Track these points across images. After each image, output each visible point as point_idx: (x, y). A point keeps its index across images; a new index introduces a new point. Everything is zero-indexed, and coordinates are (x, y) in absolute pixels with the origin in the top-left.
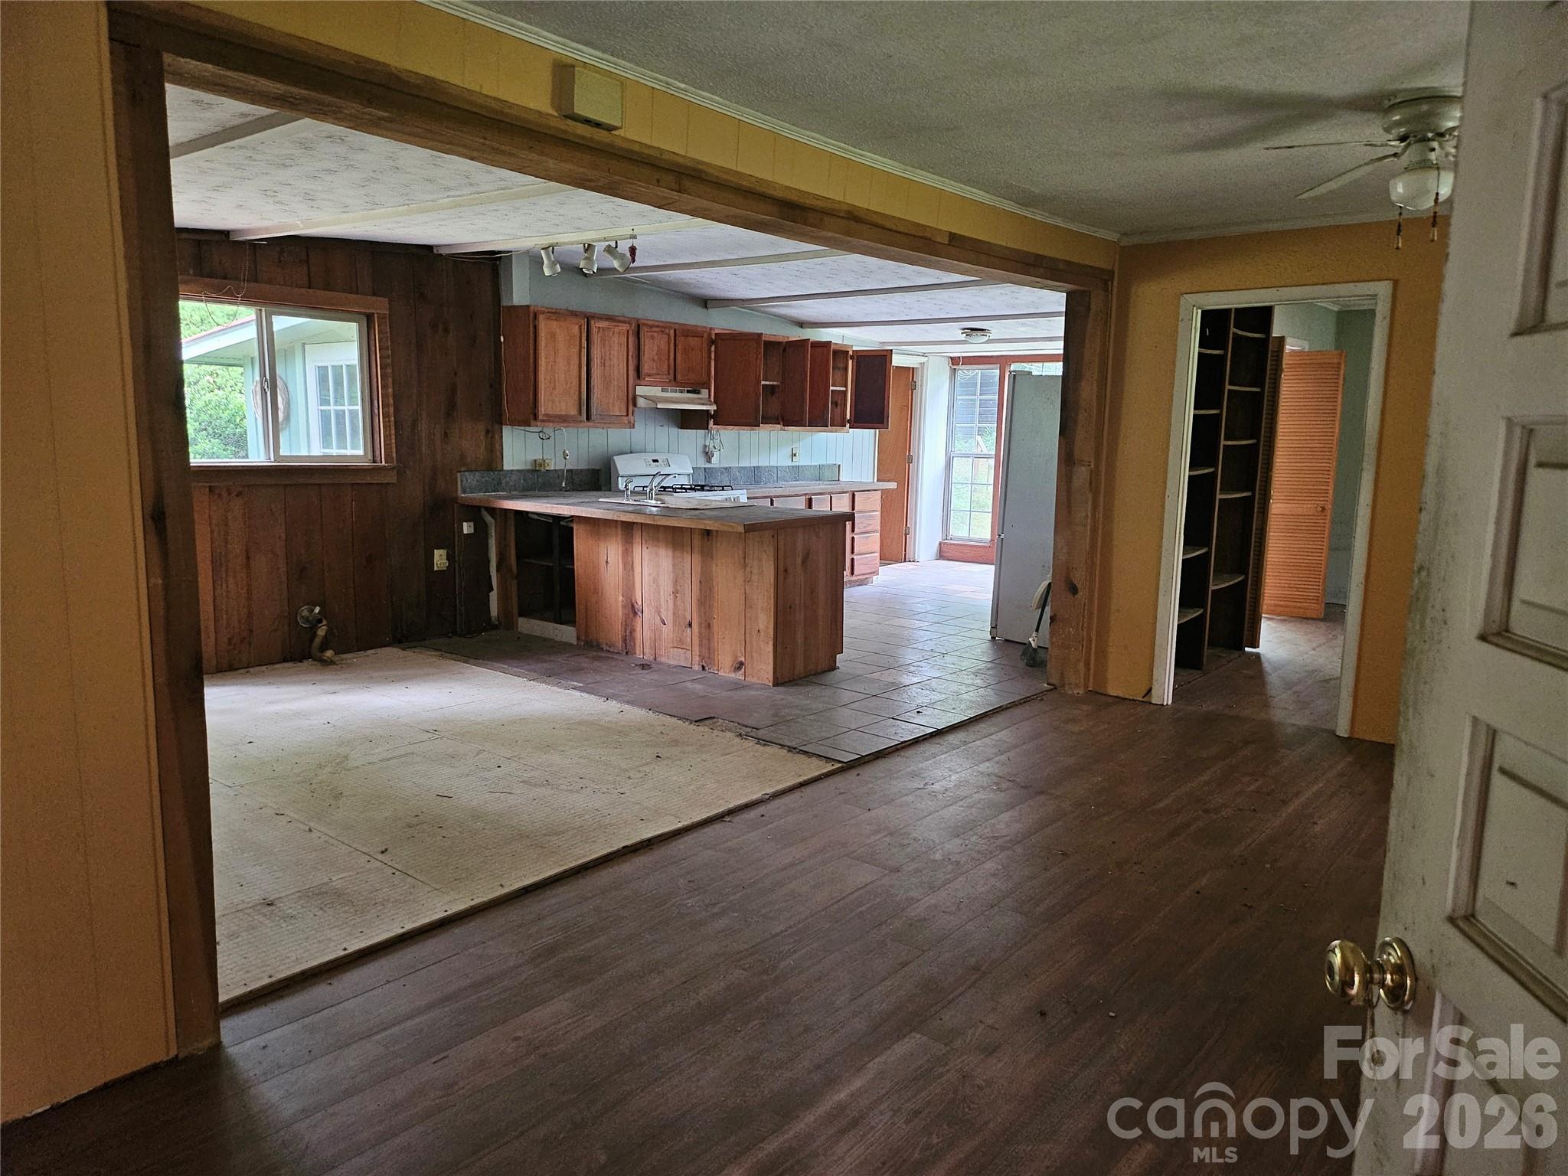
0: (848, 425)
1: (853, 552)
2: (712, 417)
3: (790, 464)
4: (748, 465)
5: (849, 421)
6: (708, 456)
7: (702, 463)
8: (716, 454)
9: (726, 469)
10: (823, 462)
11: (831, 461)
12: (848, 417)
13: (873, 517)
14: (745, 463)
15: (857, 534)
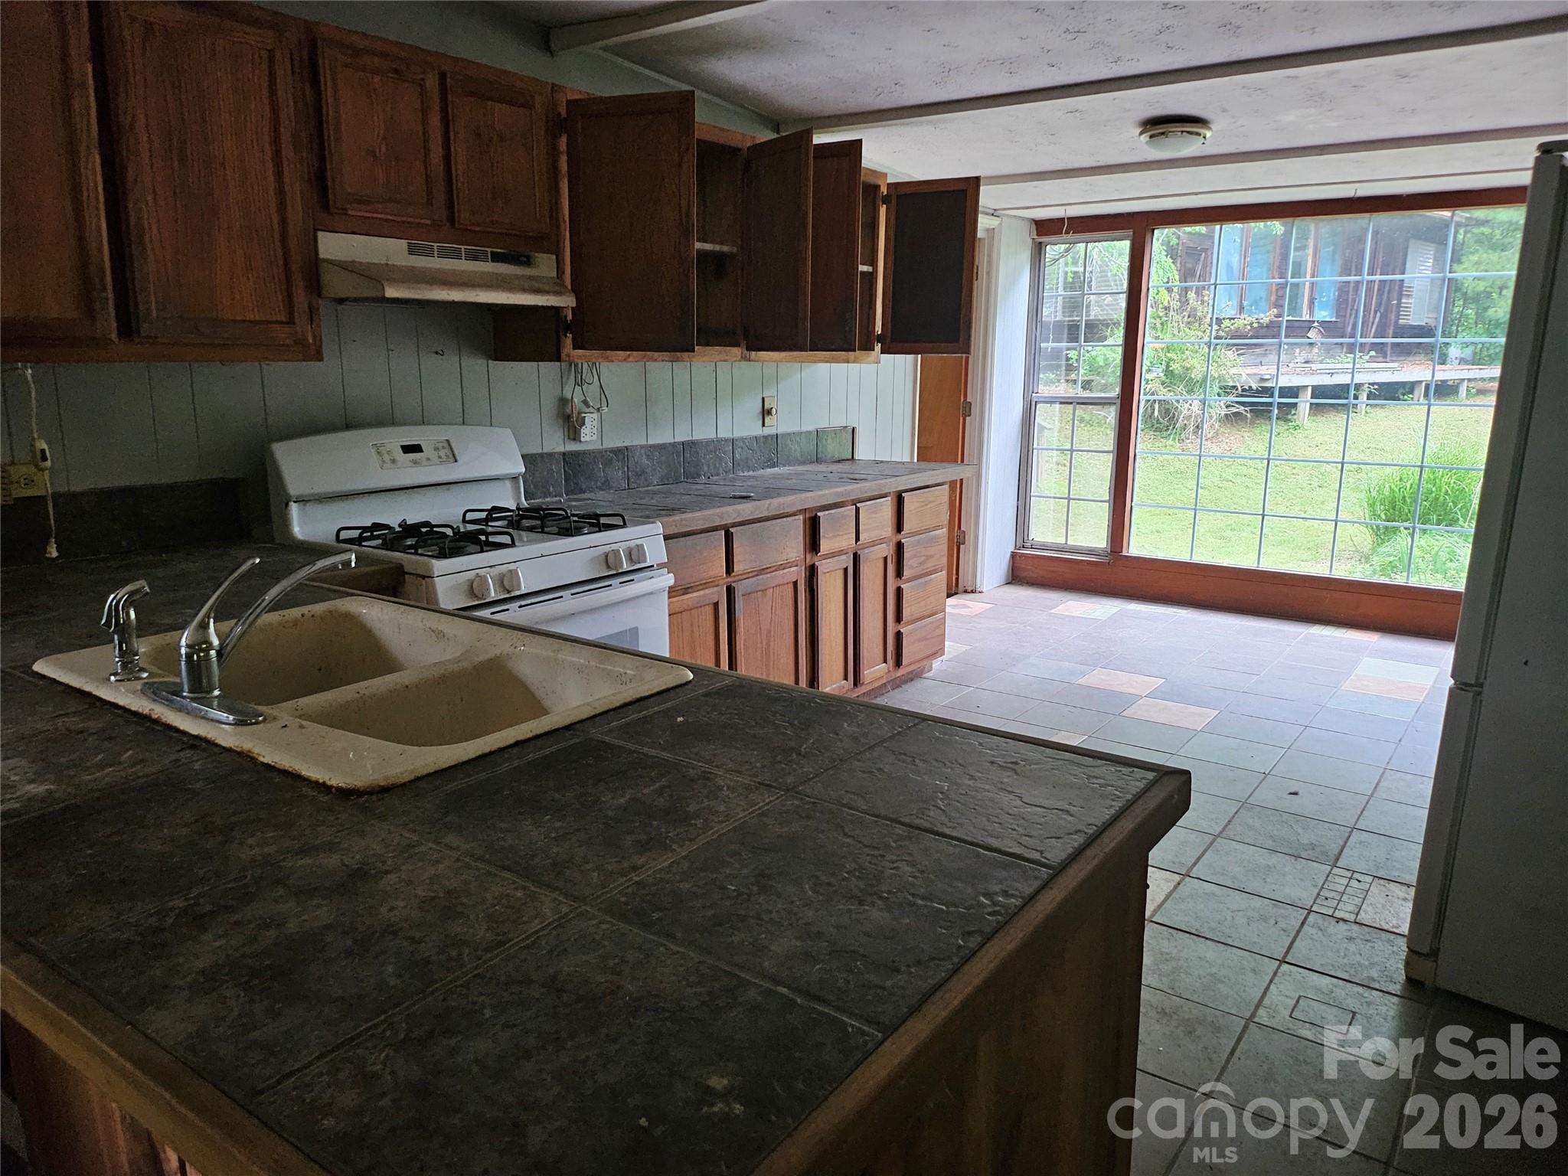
0: (878, 347)
1: (899, 619)
2: (568, 327)
3: (757, 430)
4: (668, 439)
5: (880, 339)
6: (570, 423)
7: (555, 443)
8: (591, 420)
9: (617, 452)
10: (823, 424)
11: (838, 421)
12: (879, 329)
13: (934, 539)
14: (662, 436)
15: (909, 580)
